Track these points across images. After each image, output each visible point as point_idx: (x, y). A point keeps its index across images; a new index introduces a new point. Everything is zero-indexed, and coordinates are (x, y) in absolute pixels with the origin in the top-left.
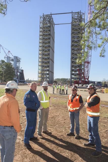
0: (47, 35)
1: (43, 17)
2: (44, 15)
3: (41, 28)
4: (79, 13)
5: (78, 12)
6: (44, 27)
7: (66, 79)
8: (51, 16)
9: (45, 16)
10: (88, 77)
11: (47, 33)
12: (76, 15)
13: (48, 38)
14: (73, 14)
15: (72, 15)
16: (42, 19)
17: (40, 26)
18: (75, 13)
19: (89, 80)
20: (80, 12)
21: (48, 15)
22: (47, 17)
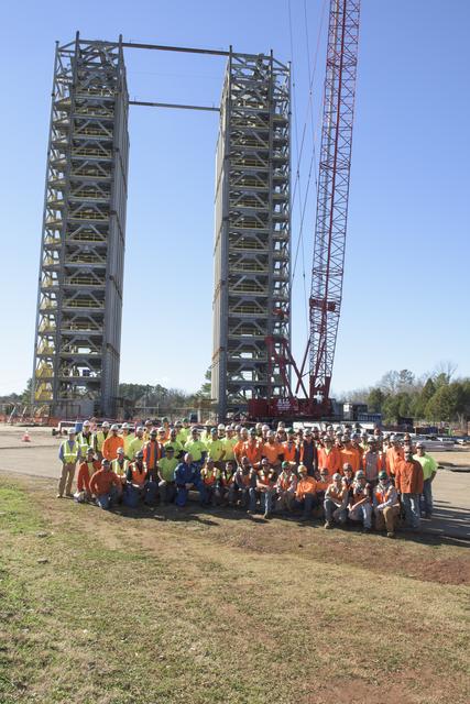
0: (95, 146)
1: (73, 48)
2: (78, 42)
3: (57, 106)
4: (266, 62)
5: (260, 58)
6: (78, 105)
7: (141, 387)
8: (121, 51)
9: (83, 47)
10: (328, 380)
11: (96, 138)
12: (248, 67)
13: (101, 163)
14: (234, 61)
15: (231, 66)
16: (66, 62)
17: (53, 95)
18: (245, 56)
19: (330, 396)
20: (268, 58)
21: (106, 43)
22: (96, 55)
